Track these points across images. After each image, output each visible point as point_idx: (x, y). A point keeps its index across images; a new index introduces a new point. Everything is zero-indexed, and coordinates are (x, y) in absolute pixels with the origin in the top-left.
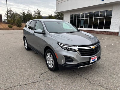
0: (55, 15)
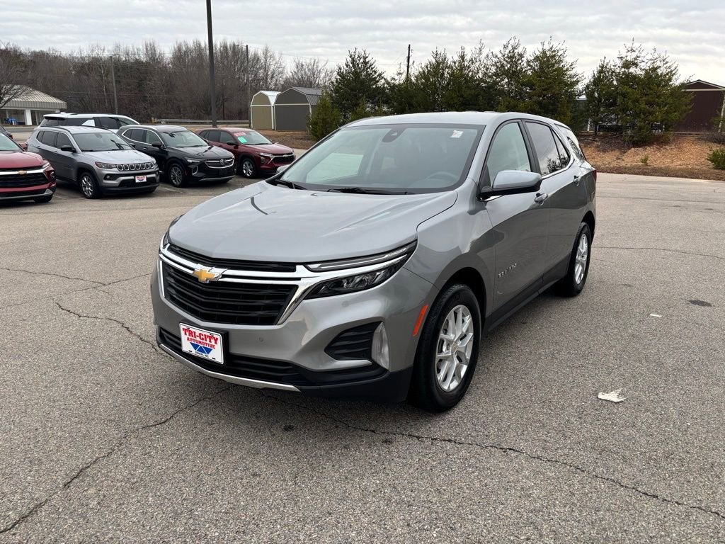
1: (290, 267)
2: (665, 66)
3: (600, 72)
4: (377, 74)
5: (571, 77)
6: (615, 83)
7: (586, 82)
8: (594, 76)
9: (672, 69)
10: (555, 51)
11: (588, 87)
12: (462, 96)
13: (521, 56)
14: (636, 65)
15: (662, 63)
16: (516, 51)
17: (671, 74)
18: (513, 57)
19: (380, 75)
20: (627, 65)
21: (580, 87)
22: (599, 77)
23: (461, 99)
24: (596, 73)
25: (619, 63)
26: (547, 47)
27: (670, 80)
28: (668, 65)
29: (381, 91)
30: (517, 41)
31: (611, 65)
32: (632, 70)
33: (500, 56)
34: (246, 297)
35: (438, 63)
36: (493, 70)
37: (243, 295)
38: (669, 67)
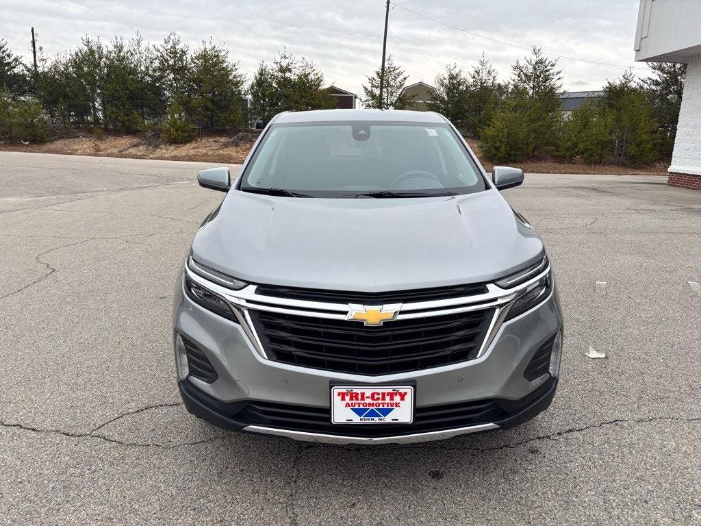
0: (656, 83)
1: (479, 288)
2: (313, 73)
3: (261, 74)
4: (13, 58)
5: (235, 77)
6: (274, 85)
7: (250, 83)
8: (256, 78)
9: (319, 75)
10: (217, 51)
11: (252, 87)
12: (127, 89)
13: (184, 53)
14: (290, 70)
15: (311, 70)
16: (177, 47)
17: (319, 80)
18: (175, 53)
19: (16, 60)
20: (282, 70)
21: (246, 87)
22: (260, 79)
23: (127, 92)
24: (257, 75)
25: (276, 67)
26: (209, 47)
27: (319, 85)
28: (315, 72)
29: (20, 78)
30: (177, 37)
31: (269, 70)
32: (288, 74)
33: (162, 50)
34: (429, 333)
35: (92, 52)
36: (157, 64)
37: (425, 332)
38: (317, 74)
